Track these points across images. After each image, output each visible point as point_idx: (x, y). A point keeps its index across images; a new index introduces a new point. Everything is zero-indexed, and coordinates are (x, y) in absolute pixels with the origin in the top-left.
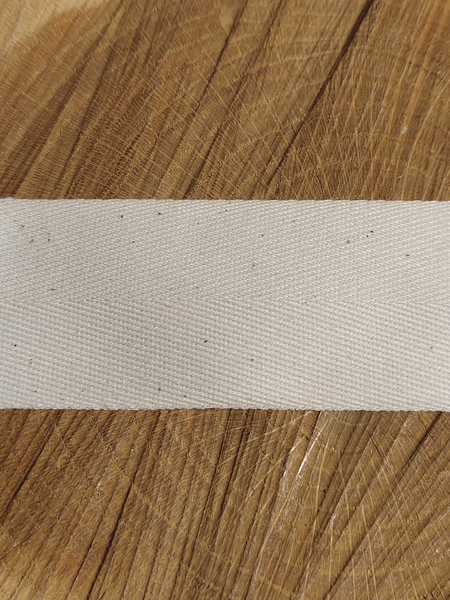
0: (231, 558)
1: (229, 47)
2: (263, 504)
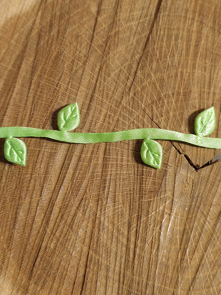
0: (143, 278)
1: (98, 23)
2: (154, 249)
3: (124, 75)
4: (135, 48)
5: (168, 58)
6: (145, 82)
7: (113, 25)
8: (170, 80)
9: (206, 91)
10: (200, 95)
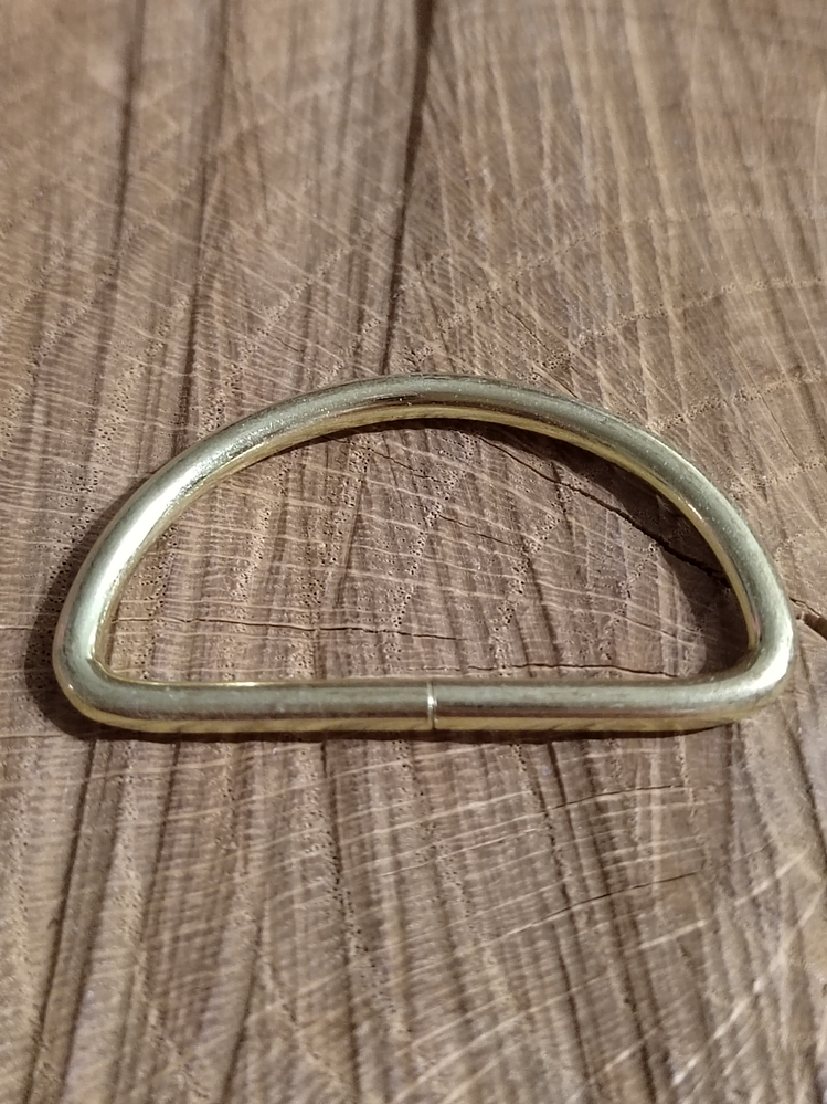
3: (332, 309)
4: (360, 183)
5: (548, 182)
6: (459, 307)
7: (220, 113)
8: (589, 270)
9: (795, 284)
10: (777, 311)
